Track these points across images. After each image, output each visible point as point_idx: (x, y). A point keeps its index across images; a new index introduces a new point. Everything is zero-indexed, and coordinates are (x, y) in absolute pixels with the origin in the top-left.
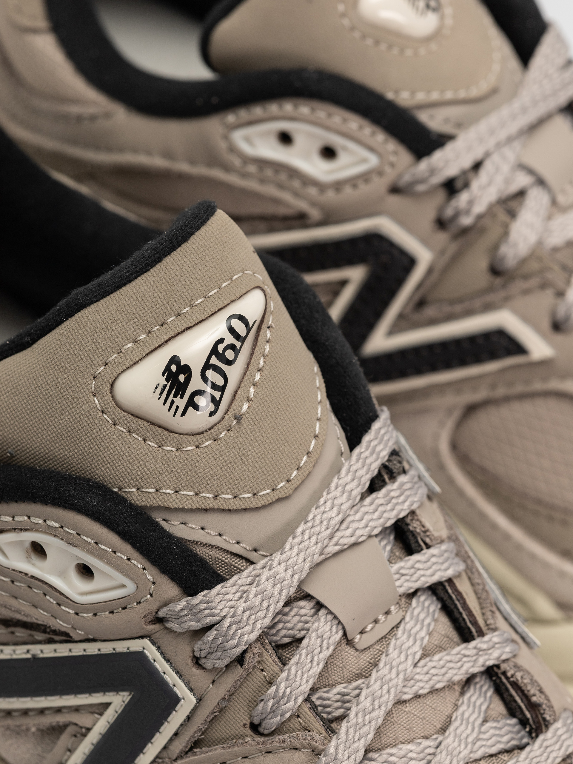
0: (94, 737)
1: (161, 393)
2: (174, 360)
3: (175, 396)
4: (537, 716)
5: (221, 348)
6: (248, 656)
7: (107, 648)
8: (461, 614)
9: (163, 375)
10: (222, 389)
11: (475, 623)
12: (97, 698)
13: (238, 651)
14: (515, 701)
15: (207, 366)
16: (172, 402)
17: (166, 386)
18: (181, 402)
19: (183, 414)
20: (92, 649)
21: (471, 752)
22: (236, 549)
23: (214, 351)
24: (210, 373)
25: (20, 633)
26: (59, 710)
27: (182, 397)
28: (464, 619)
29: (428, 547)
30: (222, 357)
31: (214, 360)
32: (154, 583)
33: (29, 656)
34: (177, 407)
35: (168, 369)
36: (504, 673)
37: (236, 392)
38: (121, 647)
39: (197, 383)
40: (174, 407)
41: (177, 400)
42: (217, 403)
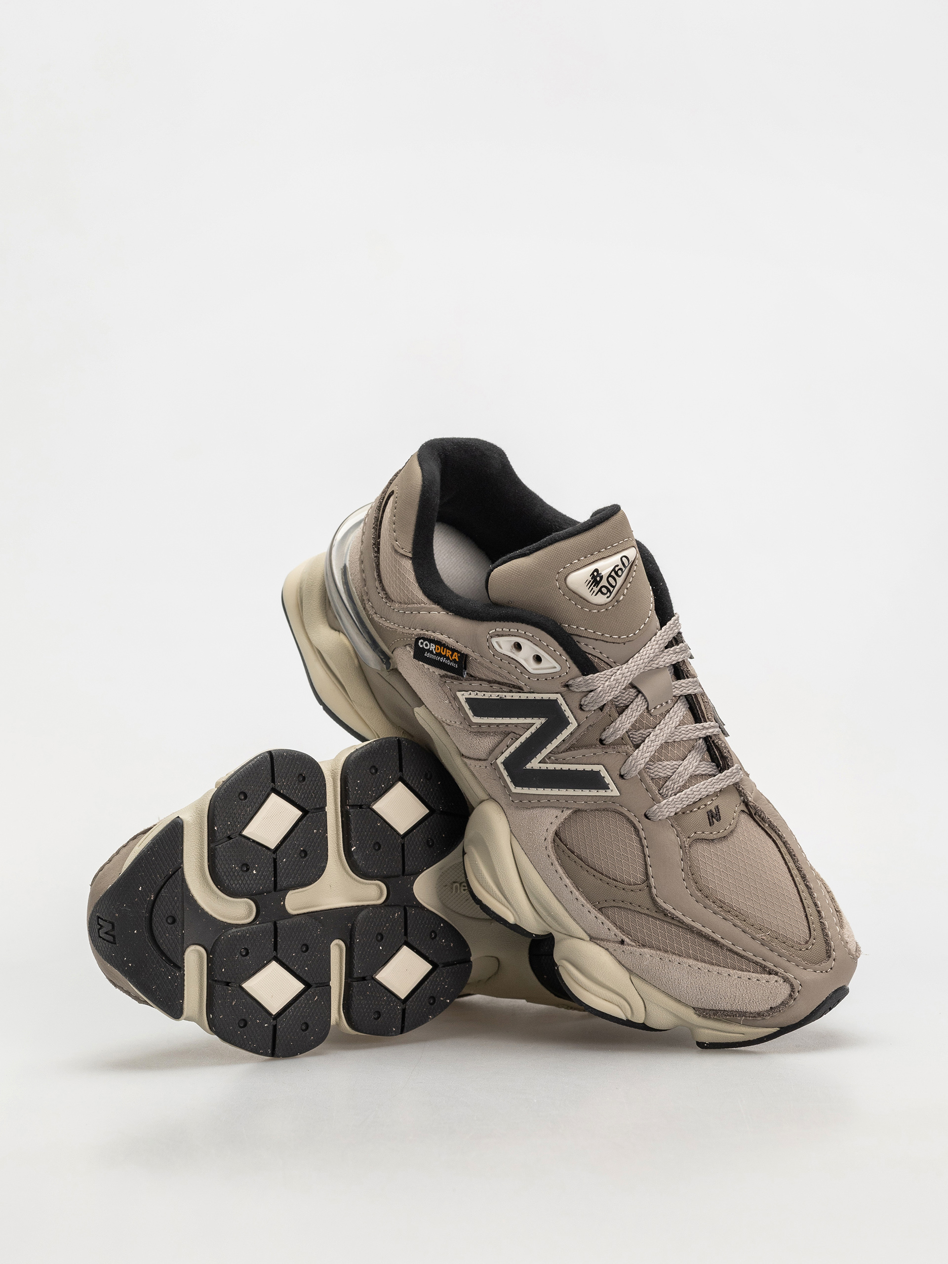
0: (522, 739)
1: (588, 584)
2: (596, 570)
3: (594, 586)
4: (725, 763)
5: (617, 569)
6: (605, 707)
7: (538, 696)
8: (698, 711)
9: (590, 576)
10: (614, 587)
11: (704, 717)
12: (529, 720)
13: (602, 704)
14: (716, 755)
15: (610, 576)
16: (592, 589)
17: (590, 581)
18: (596, 589)
19: (596, 595)
20: (531, 696)
21: (694, 771)
22: (606, 660)
23: (614, 570)
24: (611, 579)
25: (496, 686)
26: (507, 725)
27: (597, 587)
28: (699, 714)
29: (688, 677)
30: (616, 573)
31: (613, 574)
32: (569, 668)
33: (498, 698)
34: (594, 591)
35: (593, 573)
36: (713, 741)
37: (619, 590)
38: (546, 696)
39: (604, 582)
40: (592, 591)
41: (595, 588)
42: (611, 593)
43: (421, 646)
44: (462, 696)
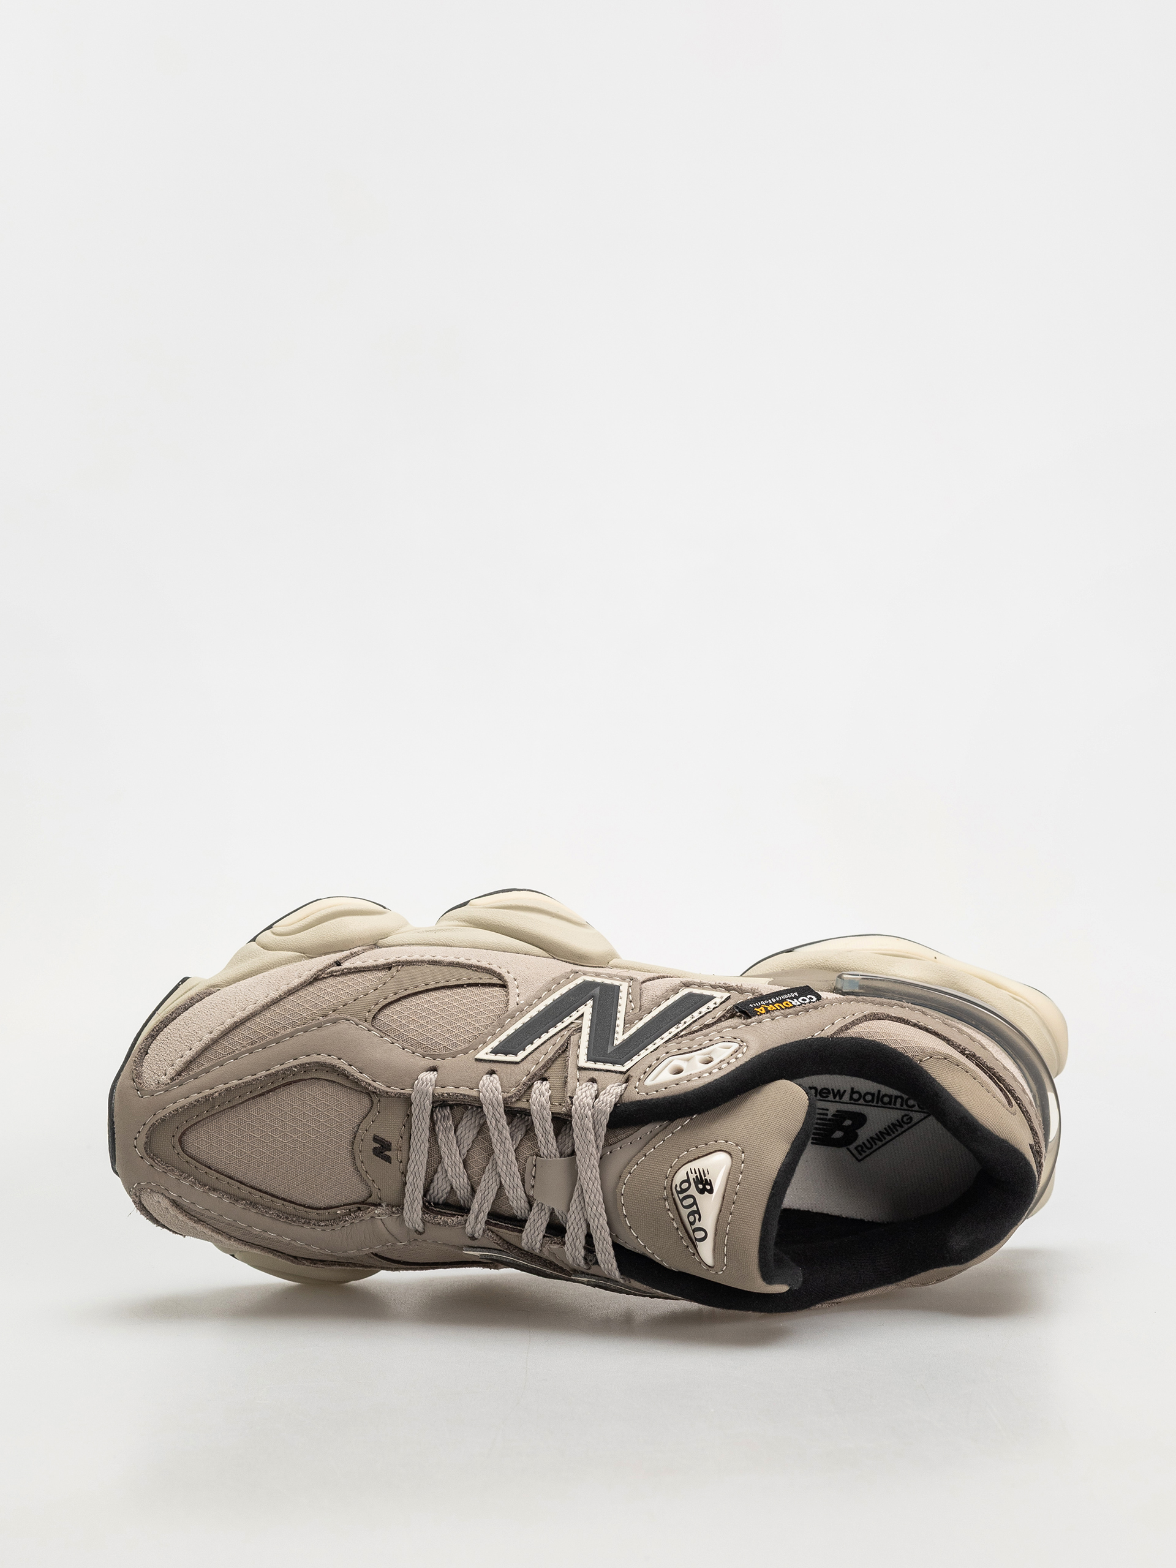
1: (704, 1171)
2: (711, 1191)
3: (697, 1176)
4: (432, 1212)
5: (697, 1216)
8: (505, 1223)
9: (710, 1180)
10: (682, 1199)
11: (495, 1225)
12: (631, 1032)
14: (447, 1208)
15: (695, 1203)
16: (696, 1173)
17: (705, 1177)
18: (692, 1176)
19: (687, 1173)
22: (616, 1145)
23: (698, 1212)
26: (649, 1012)
27: (694, 1179)
28: (502, 1222)
29: (544, 1236)
30: (694, 1213)
31: (694, 1208)
32: (638, 1093)
34: (692, 1173)
35: (711, 1184)
36: (461, 1215)
37: (675, 1204)
39: (693, 1191)
40: (693, 1172)
41: (694, 1176)
42: (679, 1193)
43: (809, 996)
44: (720, 996)
